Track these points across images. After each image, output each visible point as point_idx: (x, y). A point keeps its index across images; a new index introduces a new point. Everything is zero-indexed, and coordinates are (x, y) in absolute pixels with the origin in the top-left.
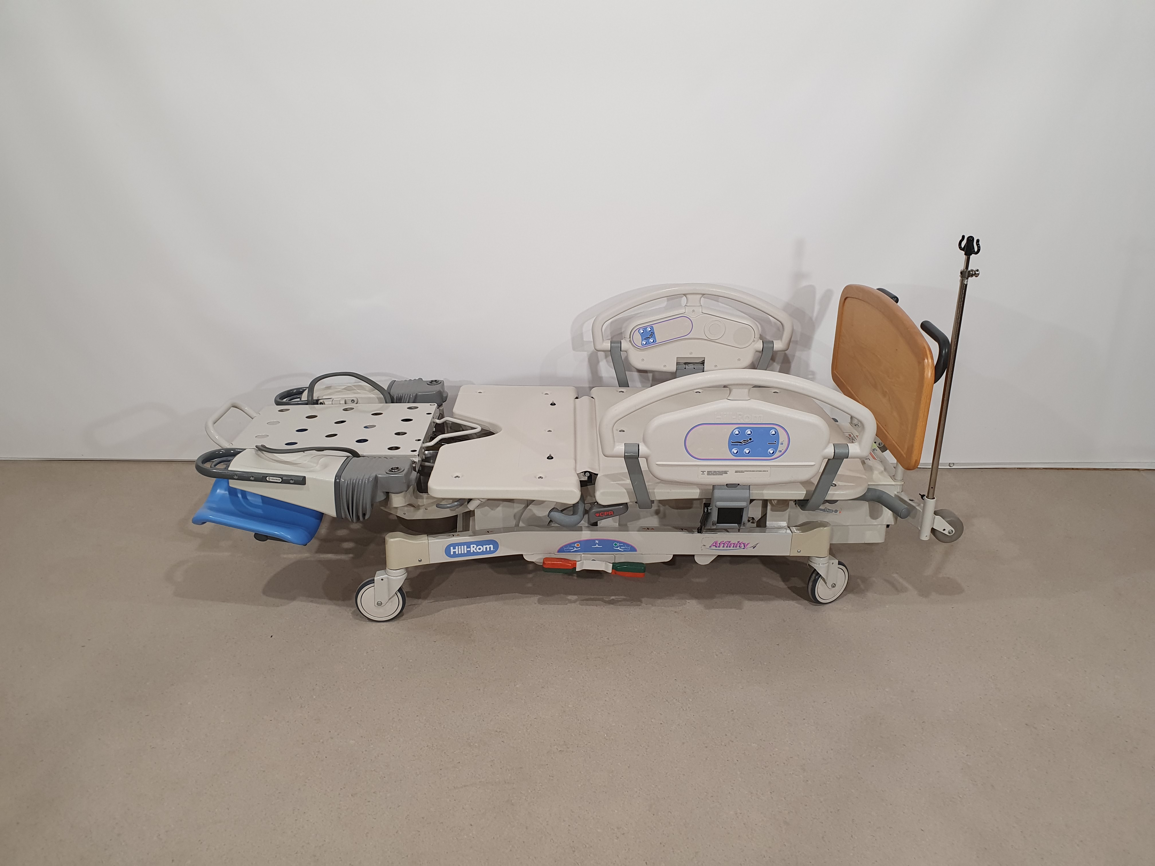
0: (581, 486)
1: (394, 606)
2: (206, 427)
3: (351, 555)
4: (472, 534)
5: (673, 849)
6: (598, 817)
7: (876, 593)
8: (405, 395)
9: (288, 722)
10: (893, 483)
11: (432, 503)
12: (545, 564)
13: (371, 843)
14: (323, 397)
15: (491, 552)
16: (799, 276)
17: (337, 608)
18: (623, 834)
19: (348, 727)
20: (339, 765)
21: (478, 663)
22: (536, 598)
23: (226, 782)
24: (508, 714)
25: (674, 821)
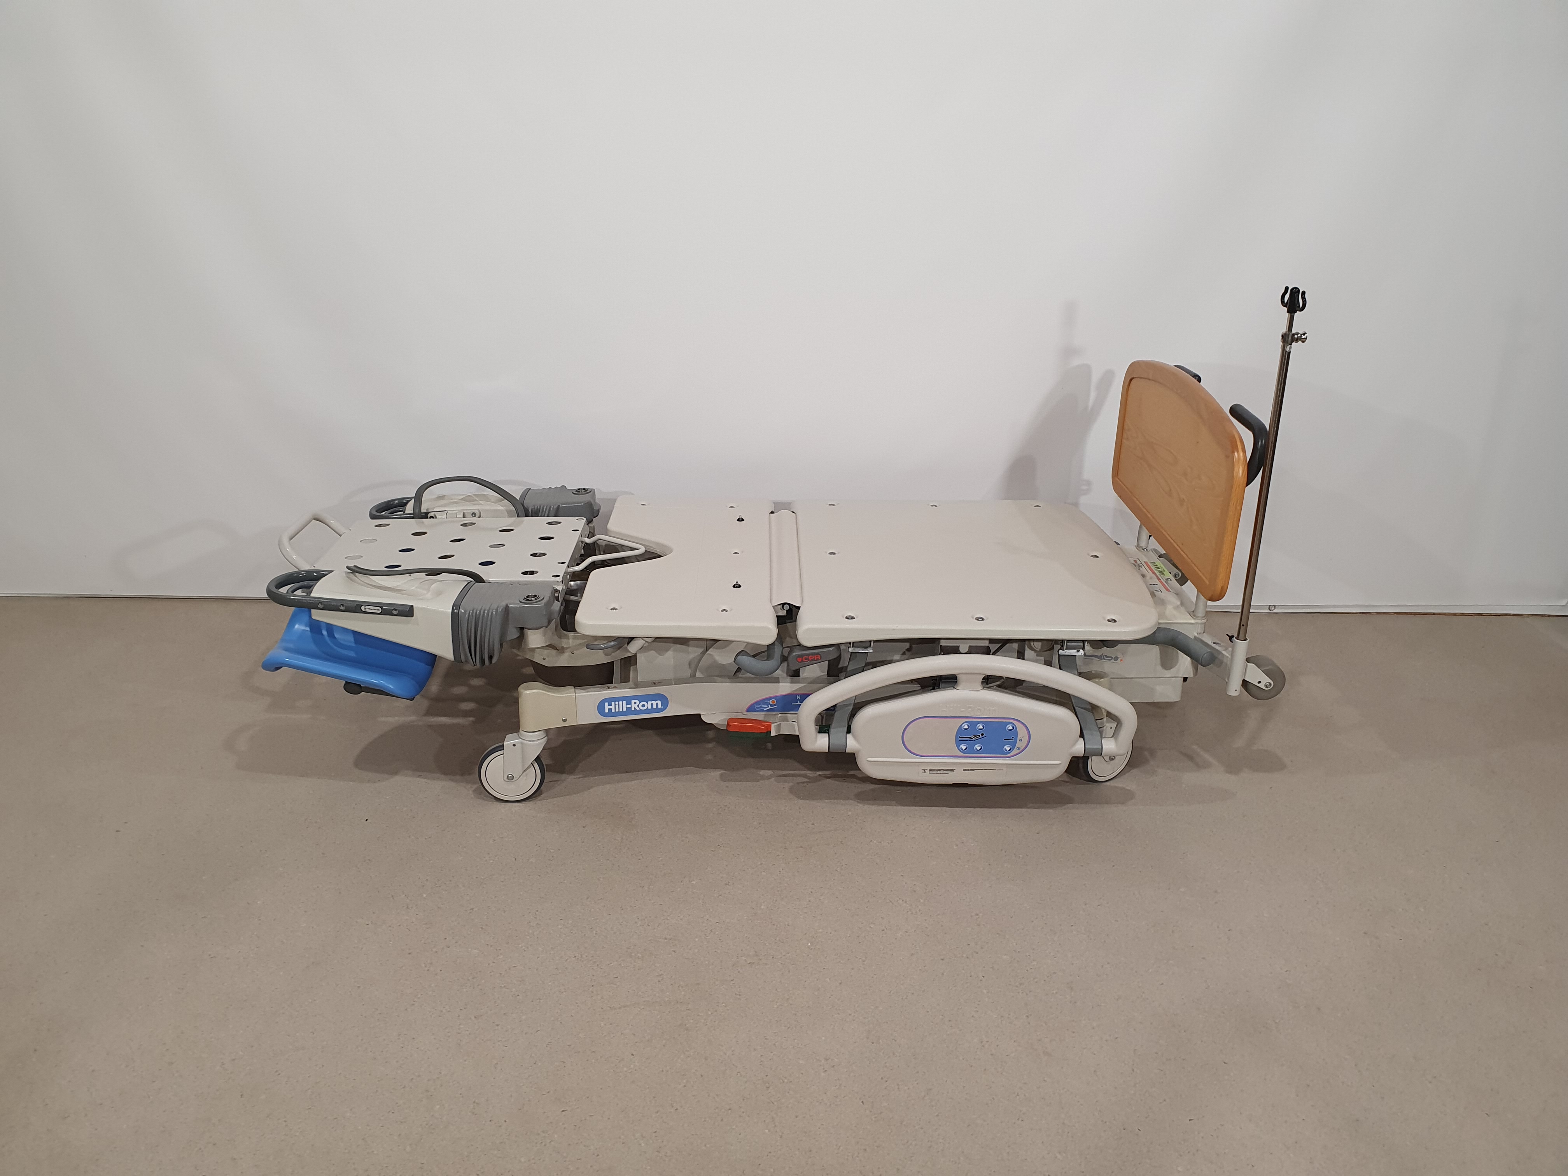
0: (778, 625)
1: (530, 781)
2: (280, 544)
3: (471, 719)
4: (633, 686)
5: (898, 1085)
6: (800, 1045)
7: (1169, 769)
8: (544, 506)
9: (390, 926)
10: (1193, 621)
11: (580, 644)
12: (730, 726)
13: (501, 1077)
14: (434, 508)
15: (658, 710)
16: (1069, 352)
17: (453, 784)
18: (833, 1066)
19: (469, 933)
20: (458, 980)
21: (642, 853)
22: (717, 773)
23: (310, 1001)
24: (681, 917)
25: (900, 1051)
